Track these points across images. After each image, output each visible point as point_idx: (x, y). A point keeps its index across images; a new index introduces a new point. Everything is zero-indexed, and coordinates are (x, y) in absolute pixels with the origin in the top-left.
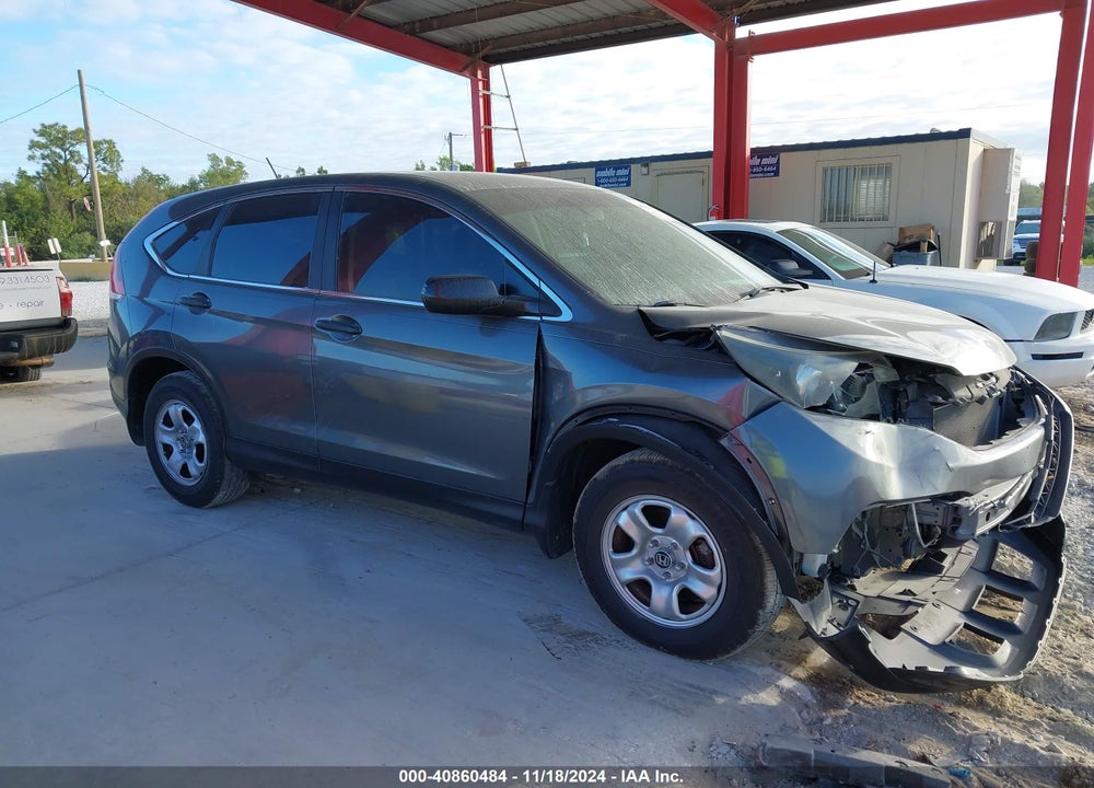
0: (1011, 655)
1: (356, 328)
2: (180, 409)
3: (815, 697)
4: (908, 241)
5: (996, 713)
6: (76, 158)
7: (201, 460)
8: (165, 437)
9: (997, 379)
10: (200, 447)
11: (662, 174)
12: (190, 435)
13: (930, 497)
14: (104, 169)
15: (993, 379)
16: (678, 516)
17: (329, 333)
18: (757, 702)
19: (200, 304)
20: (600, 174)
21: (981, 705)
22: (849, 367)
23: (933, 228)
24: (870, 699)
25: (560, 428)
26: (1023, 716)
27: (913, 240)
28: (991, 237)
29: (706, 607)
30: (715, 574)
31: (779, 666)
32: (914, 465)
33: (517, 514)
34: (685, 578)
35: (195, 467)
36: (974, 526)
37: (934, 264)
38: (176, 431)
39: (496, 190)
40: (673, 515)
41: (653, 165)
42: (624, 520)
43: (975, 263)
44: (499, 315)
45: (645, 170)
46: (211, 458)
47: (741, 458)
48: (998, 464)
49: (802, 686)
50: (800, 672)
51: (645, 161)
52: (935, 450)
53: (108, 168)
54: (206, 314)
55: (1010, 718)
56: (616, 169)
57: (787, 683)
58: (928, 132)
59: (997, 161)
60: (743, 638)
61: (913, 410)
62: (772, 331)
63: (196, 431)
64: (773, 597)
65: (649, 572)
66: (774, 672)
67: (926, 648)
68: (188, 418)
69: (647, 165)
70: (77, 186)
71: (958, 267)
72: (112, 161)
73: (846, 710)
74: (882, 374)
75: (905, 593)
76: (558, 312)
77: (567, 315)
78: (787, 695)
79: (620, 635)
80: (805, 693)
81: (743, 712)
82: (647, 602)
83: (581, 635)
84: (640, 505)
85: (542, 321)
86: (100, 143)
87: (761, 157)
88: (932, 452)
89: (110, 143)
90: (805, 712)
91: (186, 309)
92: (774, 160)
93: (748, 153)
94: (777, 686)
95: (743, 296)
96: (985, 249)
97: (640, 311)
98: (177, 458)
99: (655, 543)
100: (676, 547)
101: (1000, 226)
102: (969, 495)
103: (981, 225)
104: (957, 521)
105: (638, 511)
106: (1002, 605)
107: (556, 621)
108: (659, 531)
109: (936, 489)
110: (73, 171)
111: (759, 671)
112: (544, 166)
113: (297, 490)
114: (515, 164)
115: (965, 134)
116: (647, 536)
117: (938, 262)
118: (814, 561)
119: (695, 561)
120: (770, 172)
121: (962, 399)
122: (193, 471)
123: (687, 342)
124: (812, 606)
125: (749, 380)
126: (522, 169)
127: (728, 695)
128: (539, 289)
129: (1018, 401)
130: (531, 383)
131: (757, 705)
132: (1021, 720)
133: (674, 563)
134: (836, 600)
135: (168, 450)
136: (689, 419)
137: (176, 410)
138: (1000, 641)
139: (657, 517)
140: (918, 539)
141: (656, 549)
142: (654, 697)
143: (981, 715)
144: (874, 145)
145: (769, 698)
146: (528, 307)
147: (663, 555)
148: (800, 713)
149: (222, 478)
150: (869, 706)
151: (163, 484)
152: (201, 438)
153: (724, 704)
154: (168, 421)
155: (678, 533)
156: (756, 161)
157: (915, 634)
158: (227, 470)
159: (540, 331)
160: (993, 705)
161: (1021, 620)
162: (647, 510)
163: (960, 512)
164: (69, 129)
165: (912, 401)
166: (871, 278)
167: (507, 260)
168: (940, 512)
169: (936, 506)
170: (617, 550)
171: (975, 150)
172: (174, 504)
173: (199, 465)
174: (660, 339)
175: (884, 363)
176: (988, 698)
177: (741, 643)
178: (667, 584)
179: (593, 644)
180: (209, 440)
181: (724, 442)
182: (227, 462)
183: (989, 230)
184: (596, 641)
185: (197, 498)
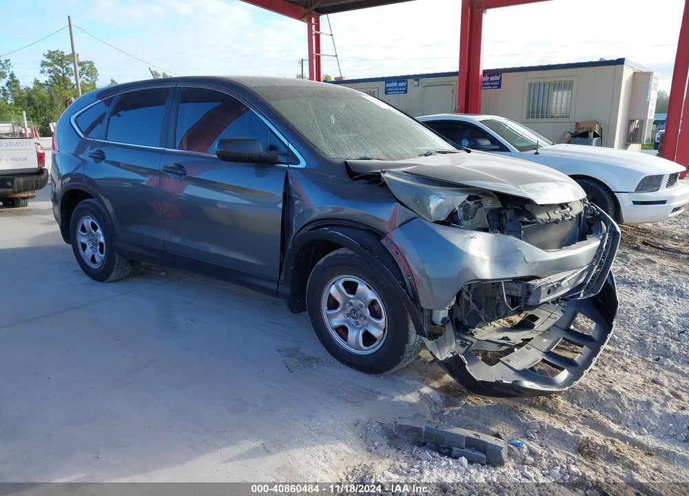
0: (567, 378)
1: (184, 171)
2: (90, 222)
3: (443, 399)
4: (581, 131)
5: (551, 412)
6: (70, 73)
7: (102, 253)
8: (82, 239)
9: (571, 209)
10: (101, 244)
11: (426, 86)
12: (96, 237)
13: (512, 278)
14: (87, 80)
15: (568, 209)
16: (362, 287)
17: (169, 174)
18: (404, 400)
19: (100, 157)
20: (388, 85)
21: (543, 407)
22: (463, 198)
23: (597, 123)
24: (476, 402)
25: (298, 232)
26: (568, 414)
27: (584, 130)
28: (636, 130)
29: (377, 342)
30: (382, 322)
31: (424, 380)
32: (502, 258)
33: (274, 286)
34: (366, 325)
35: (99, 257)
36: (539, 297)
37: (597, 145)
38: (88, 235)
39: (271, 87)
40: (359, 287)
41: (422, 80)
42: (333, 290)
43: (625, 146)
44: (263, 163)
45: (416, 83)
46: (107, 251)
47: (392, 251)
48: (561, 260)
49: (436, 393)
50: (436, 384)
51: (417, 78)
52: (517, 250)
53: (89, 79)
54: (103, 163)
55: (560, 415)
56: (398, 82)
57: (426, 390)
58: (598, 60)
59: (642, 80)
60: (397, 361)
61: (509, 226)
62: (416, 175)
63: (99, 235)
64: (413, 337)
65: (347, 322)
66: (420, 383)
67: (514, 372)
68: (95, 228)
69: (417, 80)
70: (70, 90)
71: (613, 147)
72: (92, 75)
73: (460, 407)
74: (489, 203)
75: (503, 339)
76: (298, 162)
77: (303, 164)
78: (425, 397)
79: (333, 360)
80: (437, 397)
81: (393, 405)
82: (345, 339)
83: (309, 359)
84: (342, 281)
85: (289, 167)
86: (85, 63)
87: (490, 76)
88: (516, 251)
89: (91, 63)
90: (433, 407)
91: (92, 160)
92: (498, 78)
93: (481, 73)
94: (419, 392)
95: (421, 155)
96: (632, 137)
97: (346, 162)
98: (89, 251)
99: (351, 304)
100: (361, 306)
101: (642, 123)
102: (539, 278)
103: (631, 122)
104: (529, 293)
105: (340, 284)
106: (575, 350)
107: (297, 350)
108: (352, 296)
109: (516, 274)
110: (68, 80)
111: (410, 383)
112: (353, 80)
113: (163, 274)
114: (335, 78)
115: (621, 62)
116: (347, 300)
117: (600, 144)
118: (439, 315)
119: (372, 315)
120: (495, 85)
121: (542, 220)
122: (97, 259)
123: (369, 181)
124: (436, 342)
125: (399, 204)
126: (339, 81)
127: (387, 395)
128: (287, 147)
129: (590, 225)
130: (281, 206)
131: (404, 402)
132: (566, 416)
133: (361, 316)
134: (459, 341)
135: (84, 246)
136: (367, 228)
137: (88, 222)
138: (562, 369)
139: (351, 287)
140: (505, 305)
141: (351, 308)
142: (342, 395)
143: (542, 412)
144: (563, 68)
145: (412, 398)
146: (280, 158)
147: (354, 311)
148: (430, 407)
149: (114, 264)
150: (474, 405)
151: (81, 267)
152: (102, 239)
153: (383, 400)
154: (83, 229)
155: (362, 297)
156: (487, 78)
157: (507, 363)
158: (117, 259)
159: (287, 174)
160: (551, 406)
161: (579, 358)
162: (346, 284)
163: (530, 288)
164: (65, 54)
165: (510, 220)
166: (535, 151)
167: (270, 130)
168: (520, 288)
169: (517, 285)
170: (330, 308)
171: (627, 73)
172: (87, 279)
173: (101, 255)
174: (355, 180)
175: (492, 196)
176: (549, 403)
177: (396, 364)
178: (357, 329)
179: (315, 364)
180: (106, 241)
181: (383, 241)
182: (117, 255)
183: (635, 125)
184: (317, 363)
185: (100, 276)
